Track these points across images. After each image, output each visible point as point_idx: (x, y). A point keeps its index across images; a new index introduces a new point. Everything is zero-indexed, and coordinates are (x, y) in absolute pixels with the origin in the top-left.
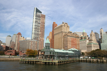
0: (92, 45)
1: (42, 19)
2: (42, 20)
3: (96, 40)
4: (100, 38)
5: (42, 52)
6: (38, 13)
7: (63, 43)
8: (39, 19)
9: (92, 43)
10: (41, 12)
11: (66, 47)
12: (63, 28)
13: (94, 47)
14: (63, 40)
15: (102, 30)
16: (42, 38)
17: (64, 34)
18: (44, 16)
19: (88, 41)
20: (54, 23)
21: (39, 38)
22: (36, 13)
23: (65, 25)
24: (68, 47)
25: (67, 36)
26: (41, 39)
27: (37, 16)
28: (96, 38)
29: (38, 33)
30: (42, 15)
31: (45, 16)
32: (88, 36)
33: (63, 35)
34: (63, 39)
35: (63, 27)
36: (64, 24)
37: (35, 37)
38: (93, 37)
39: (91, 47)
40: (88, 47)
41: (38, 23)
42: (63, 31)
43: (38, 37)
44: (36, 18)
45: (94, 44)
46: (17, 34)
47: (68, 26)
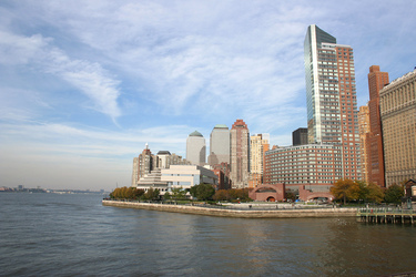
1: (343, 62)
2: (343, 67)
6: (326, 46)
8: (333, 66)
10: (333, 40)
16: (351, 135)
18: (346, 54)
20: (371, 69)
21: (342, 134)
22: (318, 46)
26: (348, 137)
27: (322, 57)
29: (336, 118)
30: (339, 48)
31: (350, 50)
41: (330, 81)
43: (337, 133)
44: (320, 66)
46: (233, 127)
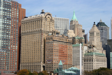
0: (94, 57)
1: (14, 10)
2: (14, 12)
3: (100, 44)
4: (110, 39)
5: (55, 73)
7: (43, 53)
8: (9, 11)
9: (94, 54)
11: (49, 61)
12: (43, 23)
13: (97, 60)
14: (43, 47)
16: (14, 46)
17: (45, 35)
18: (16, 6)
19: (86, 48)
21: (10, 46)
23: (47, 17)
24: (54, 61)
25: (51, 41)
28: (102, 38)
29: (9, 37)
31: (18, 3)
32: (83, 31)
33: (43, 37)
34: (43, 45)
35: (43, 21)
36: (46, 15)
37: (4, 45)
38: (95, 39)
39: (91, 60)
41: (8, 19)
42: (43, 29)
44: (4, 10)
45: (98, 55)
47: (51, 20)
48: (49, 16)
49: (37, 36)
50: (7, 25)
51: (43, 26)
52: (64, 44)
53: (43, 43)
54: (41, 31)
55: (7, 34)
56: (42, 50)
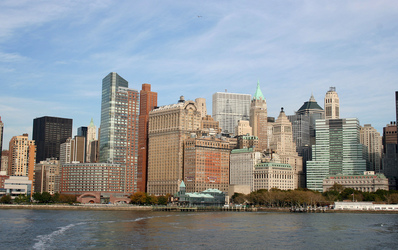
0: (270, 170)
1: (132, 103)
2: (132, 107)
6: (122, 89)
7: (181, 165)
8: (125, 105)
9: (270, 165)
10: (126, 84)
11: (190, 178)
12: (181, 118)
13: (276, 176)
15: (333, 96)
16: (132, 157)
17: (184, 138)
18: (134, 97)
19: (258, 155)
20: (144, 87)
21: (126, 157)
22: (116, 89)
23: (188, 108)
24: (197, 178)
25: (193, 147)
27: (118, 98)
29: (124, 144)
30: (130, 93)
33: (181, 140)
34: (180, 154)
35: (182, 115)
36: (186, 104)
37: (118, 156)
39: (265, 175)
40: (256, 175)
41: (122, 117)
42: (181, 128)
43: (123, 156)
44: (116, 105)
45: (276, 167)
47: (195, 112)
48: (191, 106)
49: (173, 138)
50: (122, 126)
51: (181, 122)
52: (214, 152)
53: (181, 150)
54: (178, 130)
55: (122, 140)
56: (180, 160)
